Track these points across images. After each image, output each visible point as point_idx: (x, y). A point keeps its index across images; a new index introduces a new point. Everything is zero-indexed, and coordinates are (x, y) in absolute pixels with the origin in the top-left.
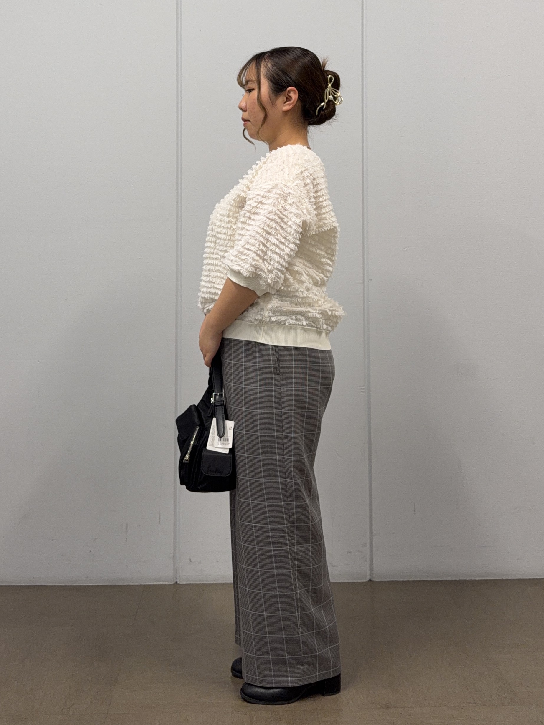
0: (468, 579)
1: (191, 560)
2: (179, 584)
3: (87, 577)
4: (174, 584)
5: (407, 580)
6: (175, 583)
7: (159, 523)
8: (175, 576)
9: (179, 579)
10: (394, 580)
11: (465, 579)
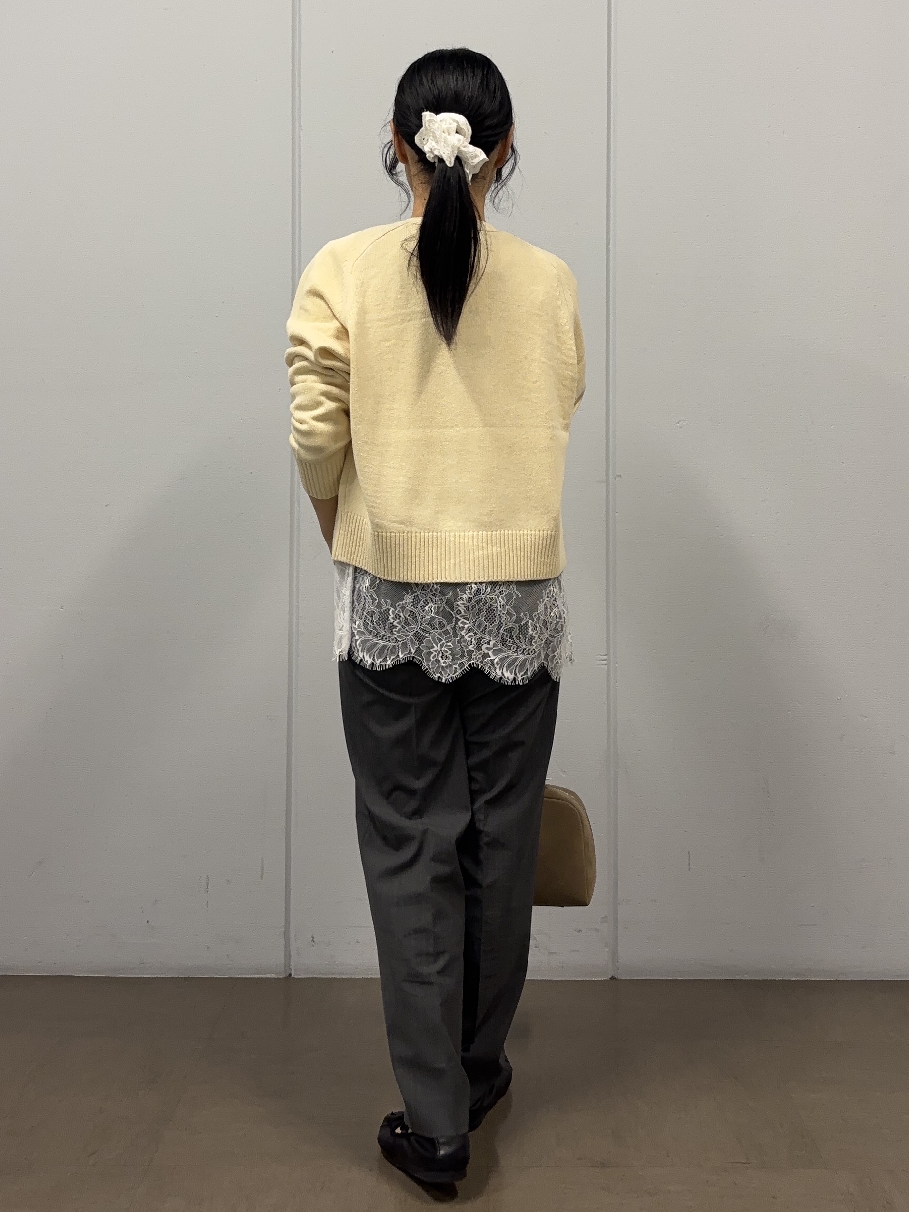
0: (777, 979)
1: (314, 939)
2: (294, 978)
3: (142, 964)
4: (285, 977)
5: (674, 978)
6: (288, 976)
7: (262, 877)
8: (287, 965)
9: (295, 970)
10: (653, 978)
11: (773, 978)
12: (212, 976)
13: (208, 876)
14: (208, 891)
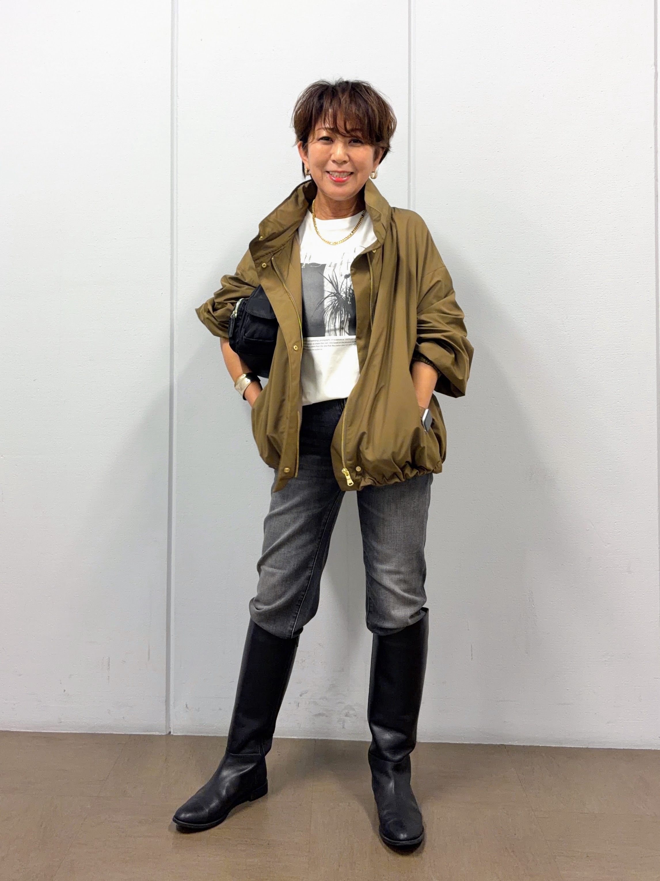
0: (541, 745)
1: (188, 706)
2: (173, 735)
3: (61, 722)
4: (166, 735)
5: (460, 742)
6: (168, 734)
7: (149, 658)
8: (168, 726)
9: (174, 730)
11: (538, 745)
12: (112, 733)
13: (109, 658)
14: (109, 669)
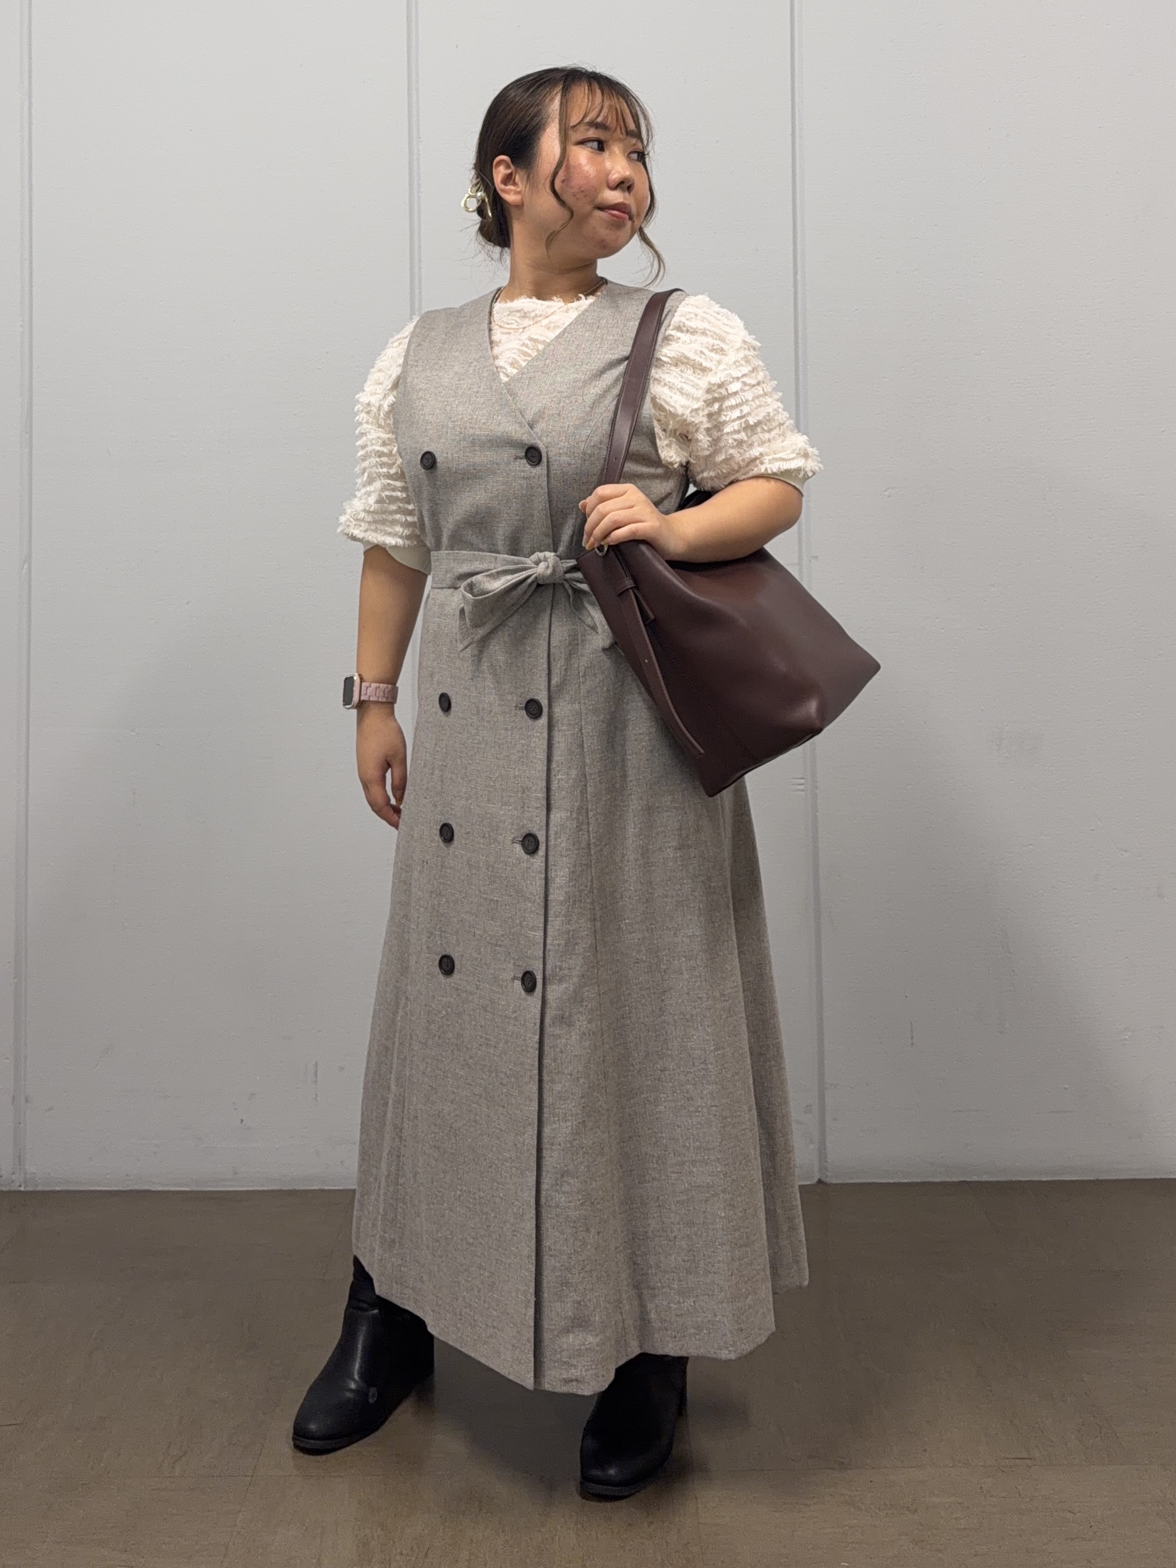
3: (235, 1174)
5: (896, 1181)
10: (870, 1181)
11: (1018, 1179)
12: (323, 1188)
13: (316, 1063)
14: (316, 1081)
